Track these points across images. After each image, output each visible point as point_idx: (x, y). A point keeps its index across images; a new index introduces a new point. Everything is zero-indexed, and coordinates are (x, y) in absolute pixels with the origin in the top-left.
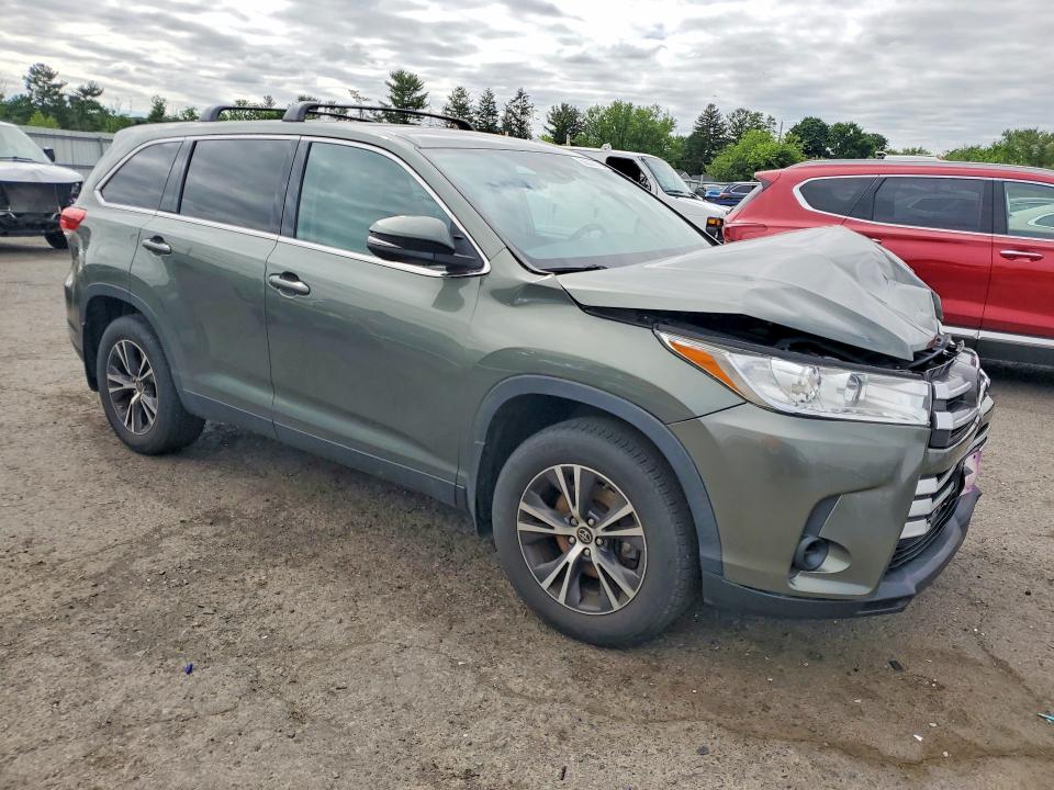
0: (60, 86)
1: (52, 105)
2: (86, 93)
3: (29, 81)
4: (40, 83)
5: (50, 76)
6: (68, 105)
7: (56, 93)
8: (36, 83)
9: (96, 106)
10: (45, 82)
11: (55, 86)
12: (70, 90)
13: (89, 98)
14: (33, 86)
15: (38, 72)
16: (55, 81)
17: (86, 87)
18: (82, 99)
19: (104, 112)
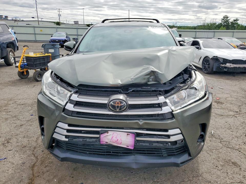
0: (229, 20)
1: (226, 24)
2: (235, 21)
3: (222, 19)
4: (225, 20)
5: (227, 18)
6: (230, 24)
7: (228, 22)
8: (224, 20)
9: (237, 24)
10: (226, 19)
11: (228, 20)
12: (231, 20)
13: (235, 22)
14: (223, 21)
15: (225, 17)
16: (228, 19)
17: (235, 19)
18: (234, 22)
19: (239, 25)
